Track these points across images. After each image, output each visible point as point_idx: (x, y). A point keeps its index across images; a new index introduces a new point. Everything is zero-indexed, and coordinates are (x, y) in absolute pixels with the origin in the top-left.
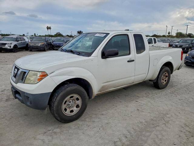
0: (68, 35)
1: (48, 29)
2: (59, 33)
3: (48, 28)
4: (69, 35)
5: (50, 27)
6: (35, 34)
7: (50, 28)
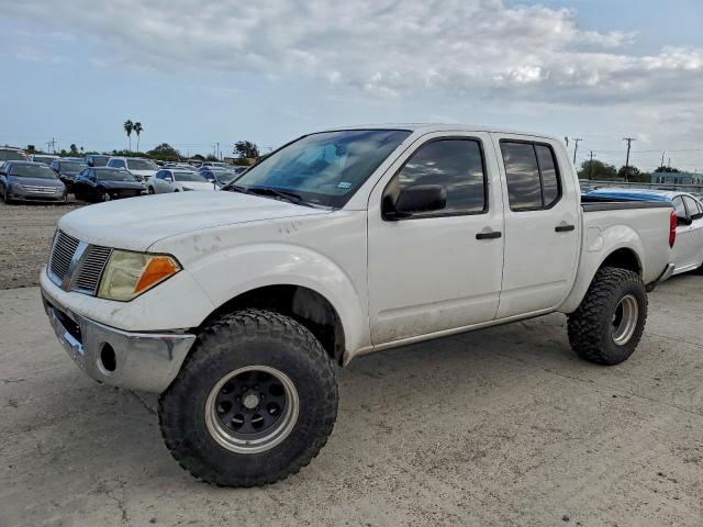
0: (198, 157)
1: (129, 132)
2: (165, 145)
3: (130, 127)
4: (205, 156)
5: (138, 124)
6: (73, 147)
7: (138, 128)
